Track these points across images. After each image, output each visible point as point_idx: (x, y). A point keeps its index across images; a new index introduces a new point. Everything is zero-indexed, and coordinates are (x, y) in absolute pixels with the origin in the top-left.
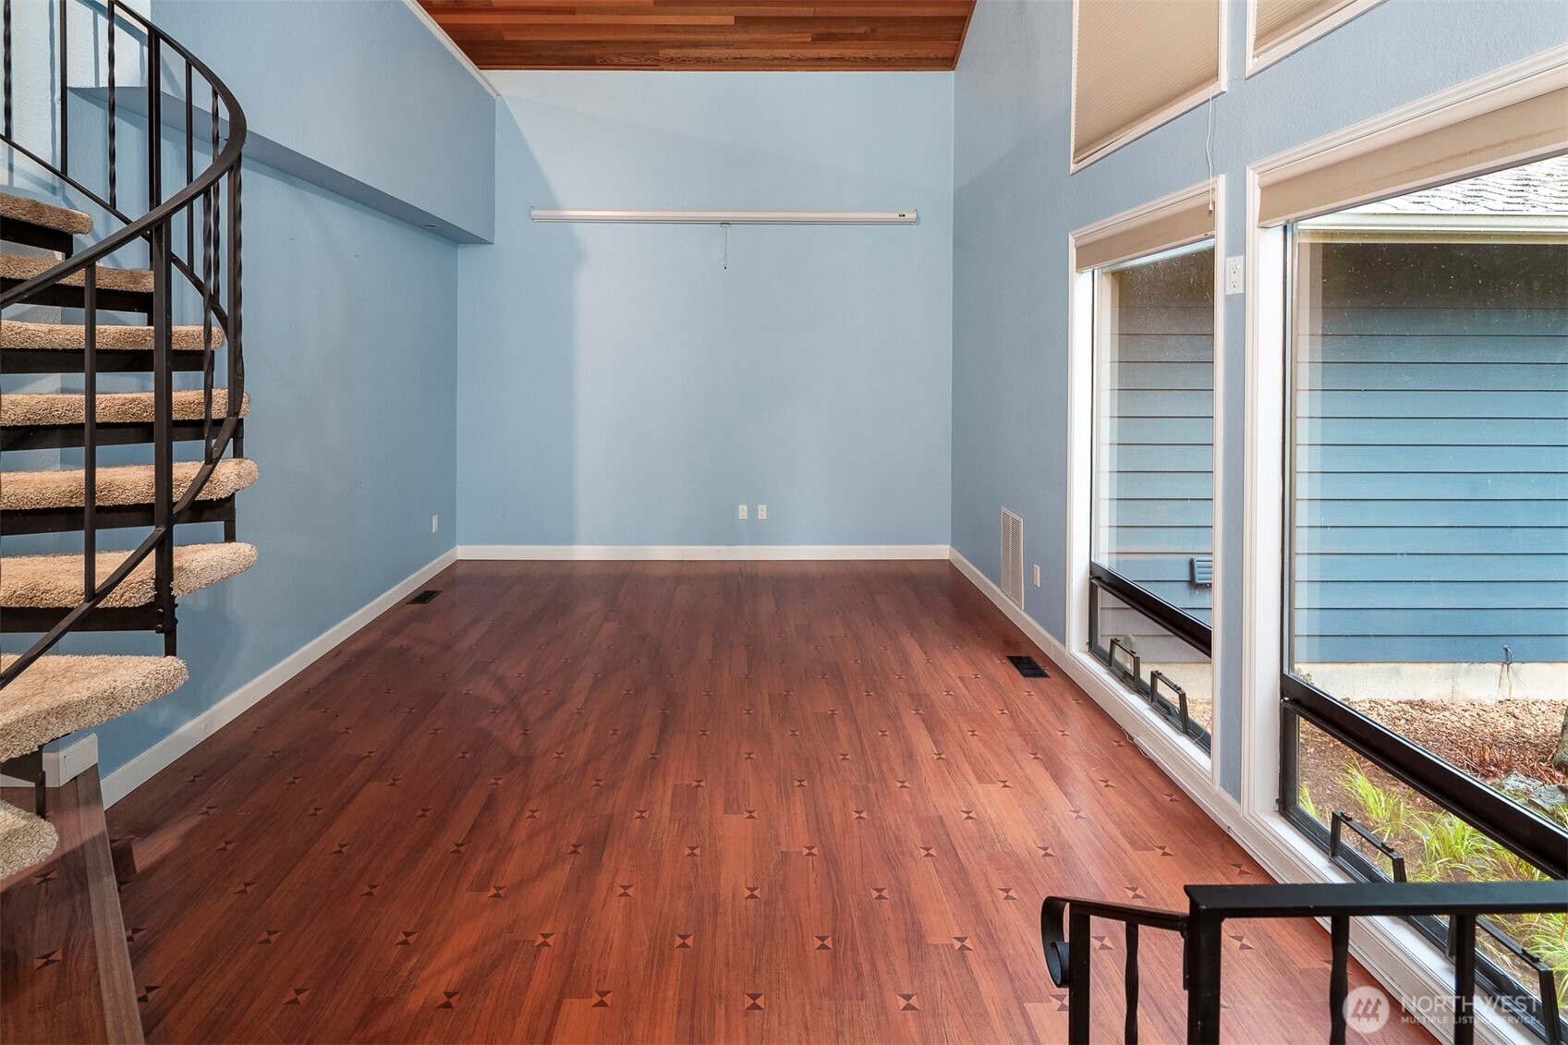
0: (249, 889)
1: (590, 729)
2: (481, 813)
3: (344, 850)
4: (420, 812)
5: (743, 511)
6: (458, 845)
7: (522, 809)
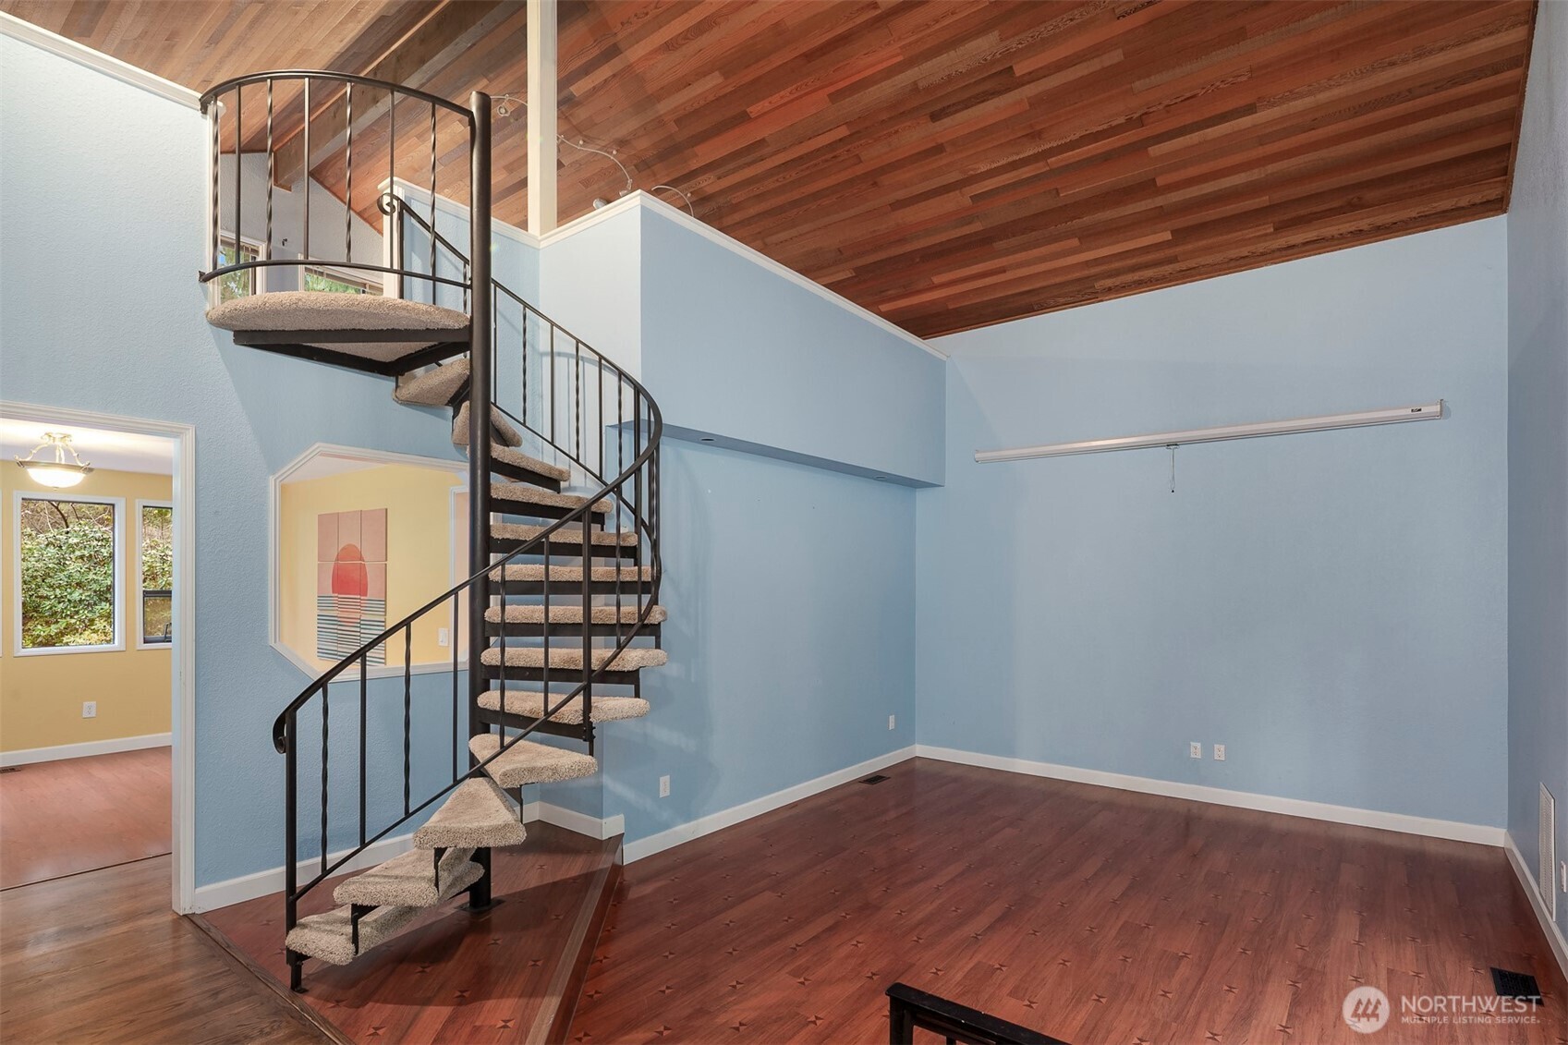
0: (673, 927)
1: (938, 902)
2: (824, 931)
3: (731, 924)
4: (786, 918)
5: (1196, 750)
6: (797, 945)
7: (852, 939)
